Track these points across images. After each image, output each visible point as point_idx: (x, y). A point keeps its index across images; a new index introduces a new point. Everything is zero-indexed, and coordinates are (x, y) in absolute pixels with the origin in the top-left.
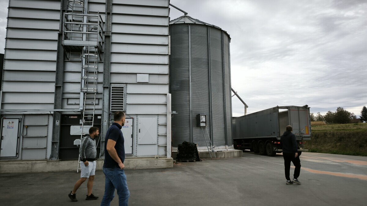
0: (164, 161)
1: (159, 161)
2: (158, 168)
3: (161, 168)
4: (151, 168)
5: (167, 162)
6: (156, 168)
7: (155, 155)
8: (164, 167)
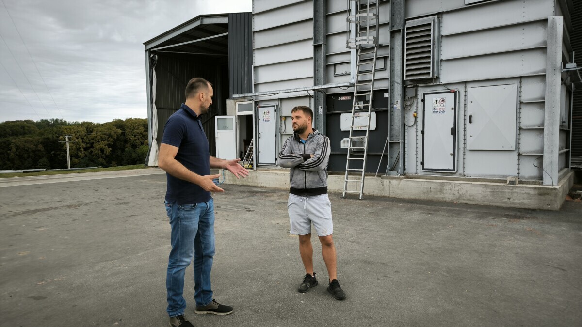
0: (532, 192)
1: (517, 190)
2: (512, 206)
3: (523, 207)
4: (494, 204)
5: (540, 195)
6: (508, 206)
7: (506, 177)
8: (531, 207)
